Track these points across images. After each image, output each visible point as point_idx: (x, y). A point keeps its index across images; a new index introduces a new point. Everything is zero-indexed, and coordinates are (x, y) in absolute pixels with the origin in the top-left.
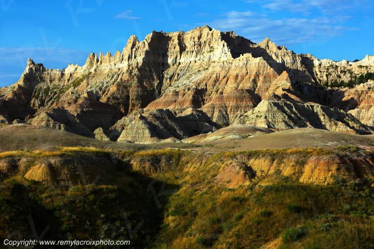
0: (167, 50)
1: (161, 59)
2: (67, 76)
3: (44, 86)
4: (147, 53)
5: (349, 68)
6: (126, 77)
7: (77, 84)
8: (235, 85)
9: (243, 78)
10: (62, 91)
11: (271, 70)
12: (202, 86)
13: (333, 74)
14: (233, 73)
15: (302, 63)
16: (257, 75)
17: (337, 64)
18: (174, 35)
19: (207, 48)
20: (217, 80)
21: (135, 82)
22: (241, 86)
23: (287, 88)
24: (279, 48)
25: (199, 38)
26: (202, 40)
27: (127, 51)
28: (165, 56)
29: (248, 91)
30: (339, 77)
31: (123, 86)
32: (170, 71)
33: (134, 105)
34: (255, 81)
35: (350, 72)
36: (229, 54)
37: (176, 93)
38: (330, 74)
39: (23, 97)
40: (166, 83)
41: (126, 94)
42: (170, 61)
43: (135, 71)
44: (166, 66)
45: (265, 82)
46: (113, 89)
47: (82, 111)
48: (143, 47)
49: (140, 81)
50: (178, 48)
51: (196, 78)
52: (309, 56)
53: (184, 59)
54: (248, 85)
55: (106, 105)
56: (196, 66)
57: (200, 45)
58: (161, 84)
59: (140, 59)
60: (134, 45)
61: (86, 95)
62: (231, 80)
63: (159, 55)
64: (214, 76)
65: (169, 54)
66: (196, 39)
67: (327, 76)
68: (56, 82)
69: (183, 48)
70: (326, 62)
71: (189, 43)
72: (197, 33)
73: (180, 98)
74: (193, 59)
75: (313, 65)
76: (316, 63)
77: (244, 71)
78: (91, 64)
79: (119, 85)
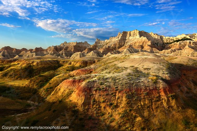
0: (126, 36)
1: (125, 38)
2: (105, 42)
3: (100, 45)
4: (121, 37)
5: (173, 39)
6: (116, 42)
7: (107, 44)
8: (138, 44)
9: (141, 42)
10: (104, 46)
11: (147, 40)
12: (132, 45)
13: (168, 40)
14: (139, 41)
15: (160, 38)
16: (144, 42)
17: (170, 38)
18: (129, 32)
19: (135, 35)
20: (135, 43)
21: (118, 44)
22: (140, 44)
23: (149, 45)
24: (154, 34)
25: (134, 33)
26: (135, 33)
27: (118, 36)
28: (126, 37)
29: (141, 46)
30: (170, 41)
31: (115, 45)
32: (127, 41)
33: (117, 49)
34: (143, 43)
35: (173, 40)
36: (139, 36)
37: (126, 46)
38: (167, 41)
39: (94, 47)
40: (125, 43)
41: (115, 46)
42: (127, 38)
43: (118, 41)
44: (126, 39)
45: (145, 43)
46: (113, 45)
47: (104, 51)
48: (121, 35)
49: (119, 43)
50: (129, 35)
51: (131, 43)
52: (162, 36)
53: (131, 38)
54: (141, 44)
55: (111, 49)
56: (133, 39)
57: (134, 34)
58: (124, 44)
59: (120, 38)
60: (119, 35)
61: (107, 47)
62: (138, 43)
63: (124, 37)
64: (135, 42)
65: (127, 37)
66: (133, 33)
67: (166, 41)
68: (103, 44)
69: (130, 35)
70: (167, 38)
71: (132, 34)
72: (134, 31)
73: (126, 47)
74: (132, 38)
75: (163, 38)
76: (164, 38)
77: (141, 41)
78: (110, 39)
79: (114, 44)
